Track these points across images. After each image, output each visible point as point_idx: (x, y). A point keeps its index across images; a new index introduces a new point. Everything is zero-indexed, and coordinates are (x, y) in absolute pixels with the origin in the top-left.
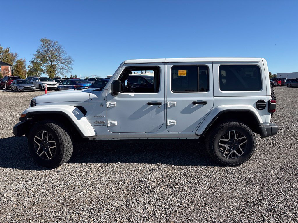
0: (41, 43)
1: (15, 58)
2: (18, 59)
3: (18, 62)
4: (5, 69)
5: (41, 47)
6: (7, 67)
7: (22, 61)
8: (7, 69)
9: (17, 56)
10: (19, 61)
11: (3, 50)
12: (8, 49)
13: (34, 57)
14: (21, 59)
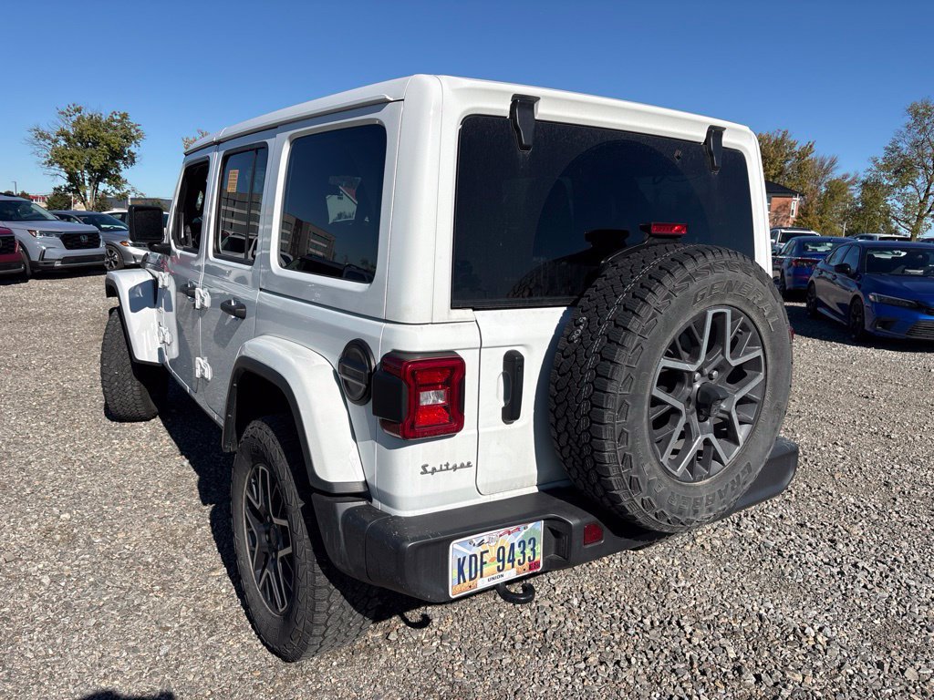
0: (909, 120)
1: (826, 172)
2: (836, 174)
3: (830, 185)
4: (780, 207)
5: (904, 130)
6: (788, 199)
7: (849, 179)
8: (787, 206)
9: (836, 166)
10: (834, 181)
11: (796, 149)
12: (811, 146)
13: (870, 165)
14: (845, 177)
